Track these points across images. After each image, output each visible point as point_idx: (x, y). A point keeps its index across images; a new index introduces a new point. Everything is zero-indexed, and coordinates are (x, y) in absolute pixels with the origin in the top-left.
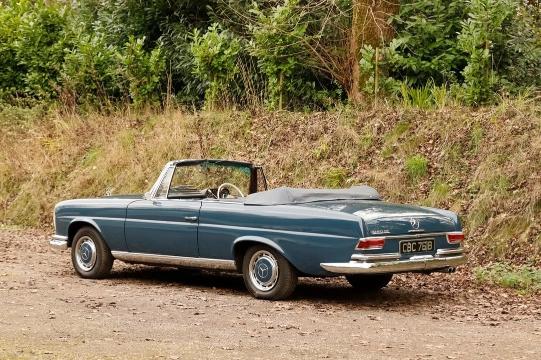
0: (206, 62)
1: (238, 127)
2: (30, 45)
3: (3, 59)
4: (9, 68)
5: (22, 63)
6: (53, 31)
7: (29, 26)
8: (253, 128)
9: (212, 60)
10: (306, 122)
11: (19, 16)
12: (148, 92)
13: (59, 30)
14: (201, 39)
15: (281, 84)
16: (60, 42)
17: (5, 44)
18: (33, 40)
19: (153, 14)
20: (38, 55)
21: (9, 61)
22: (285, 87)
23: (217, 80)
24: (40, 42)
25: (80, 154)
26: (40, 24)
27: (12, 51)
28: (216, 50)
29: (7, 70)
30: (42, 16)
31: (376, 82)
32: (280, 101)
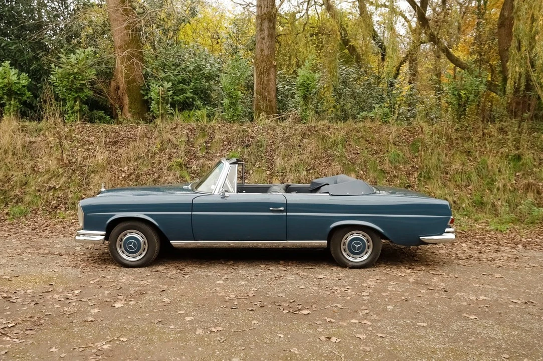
0: (7, 88)
9: (11, 86)
15: (78, 105)
22: (81, 107)
23: (15, 100)
28: (14, 79)
31: (160, 106)
32: (78, 116)
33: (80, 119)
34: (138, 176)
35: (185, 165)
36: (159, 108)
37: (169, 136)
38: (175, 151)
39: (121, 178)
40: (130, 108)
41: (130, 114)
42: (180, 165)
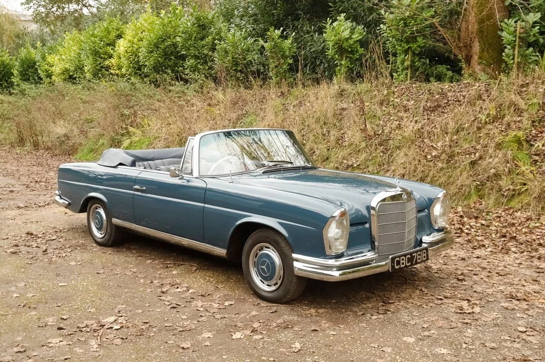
0: (338, 45)
1: (383, 96)
2: (188, 40)
3: (168, 51)
4: (173, 58)
5: (182, 53)
6: (204, 29)
7: (188, 25)
8: (395, 96)
9: (343, 43)
10: (453, 90)
11: (178, 20)
12: (285, 71)
13: (209, 29)
14: (332, 27)
15: (410, 59)
16: (209, 37)
17: (169, 40)
18: (190, 36)
19: (279, 15)
20: (194, 46)
21: (172, 52)
22: (413, 62)
23: (346, 60)
24: (195, 37)
25: (238, 119)
26: (195, 24)
27: (175, 45)
28: (346, 34)
29: (171, 59)
30: (196, 19)
31: (516, 52)
32: (409, 74)
33: (411, 78)
34: (451, 156)
35: (527, 142)
36: (514, 55)
37: (513, 96)
38: (519, 119)
39: (429, 157)
40: (480, 58)
41: (479, 67)
42: (519, 141)
